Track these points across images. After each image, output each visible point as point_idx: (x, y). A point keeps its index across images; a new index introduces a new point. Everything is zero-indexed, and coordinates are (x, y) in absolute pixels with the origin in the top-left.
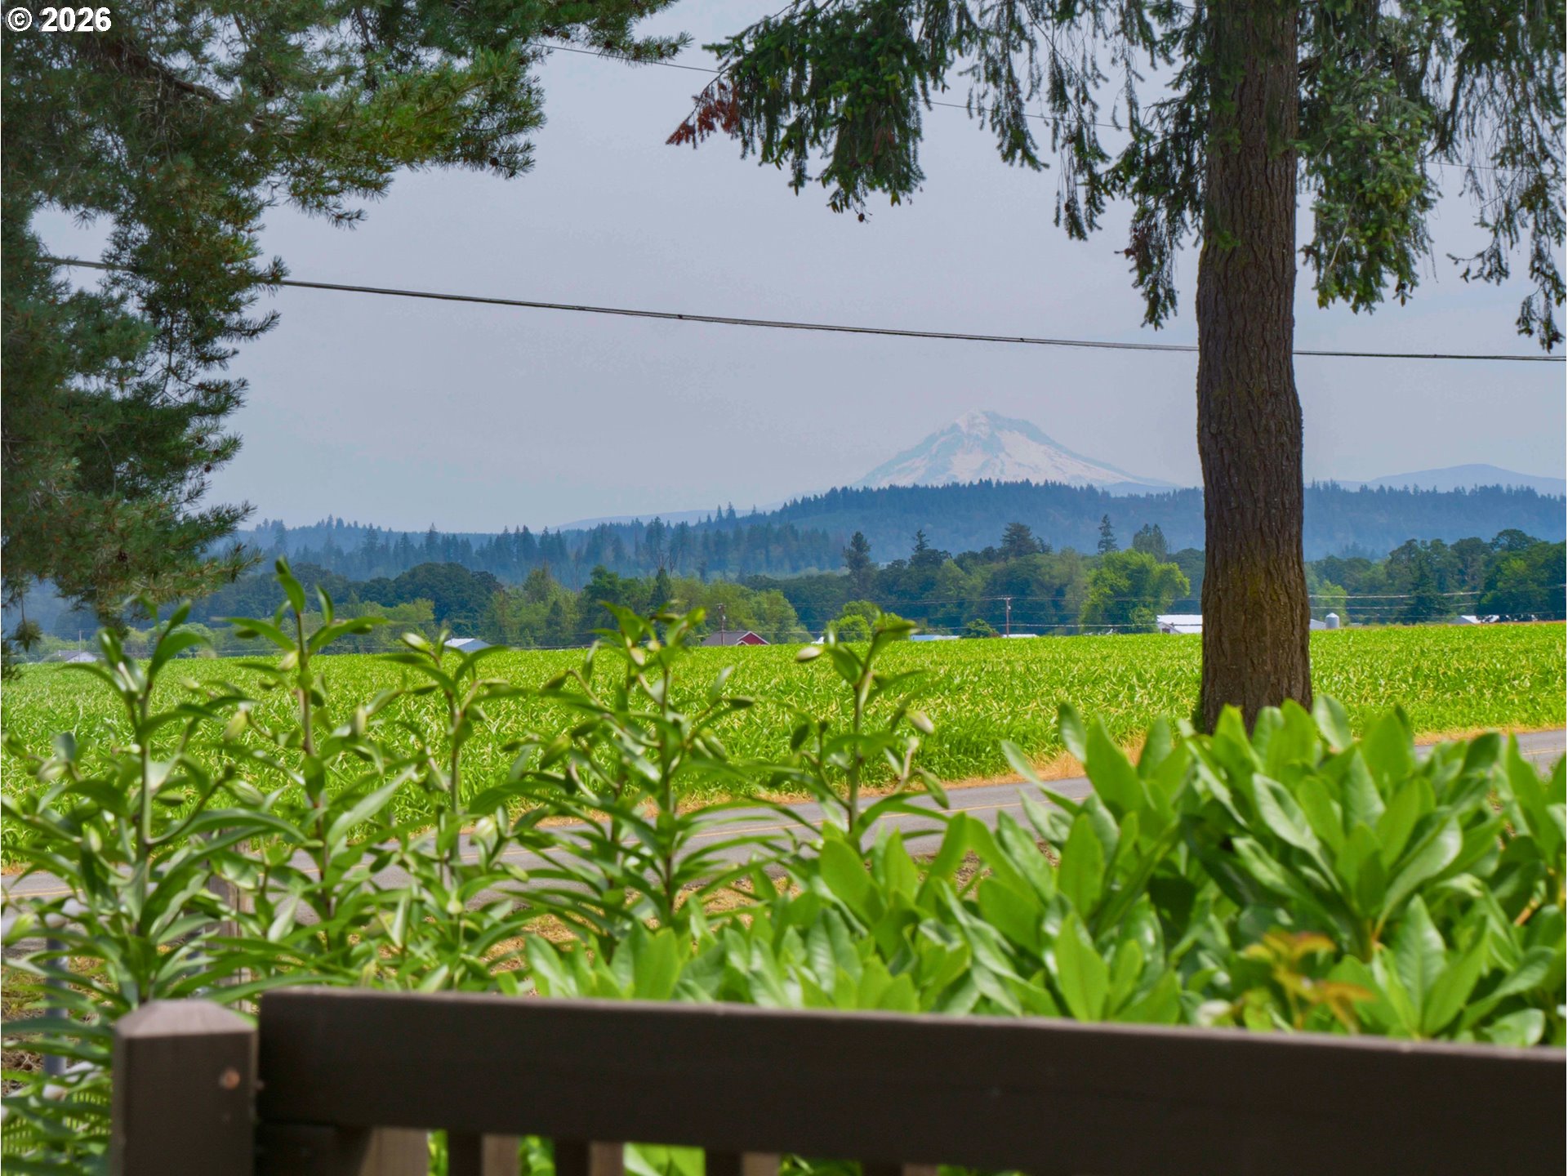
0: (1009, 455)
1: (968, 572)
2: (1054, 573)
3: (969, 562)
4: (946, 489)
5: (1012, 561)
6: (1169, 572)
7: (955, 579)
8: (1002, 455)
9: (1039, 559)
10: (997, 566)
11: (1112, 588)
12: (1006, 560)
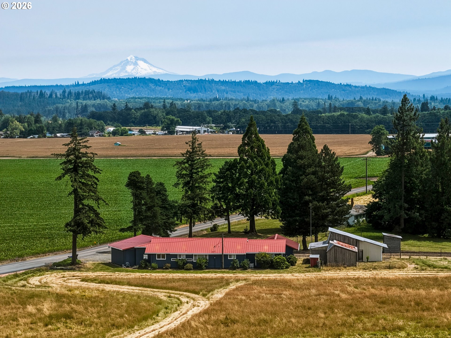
0: (140, 66)
1: (137, 112)
2: (154, 113)
3: (137, 110)
4: (127, 79)
5: (146, 110)
6: (178, 120)
7: (134, 114)
8: (138, 66)
9: (152, 110)
10: (143, 111)
11: (167, 123)
12: (144, 110)
